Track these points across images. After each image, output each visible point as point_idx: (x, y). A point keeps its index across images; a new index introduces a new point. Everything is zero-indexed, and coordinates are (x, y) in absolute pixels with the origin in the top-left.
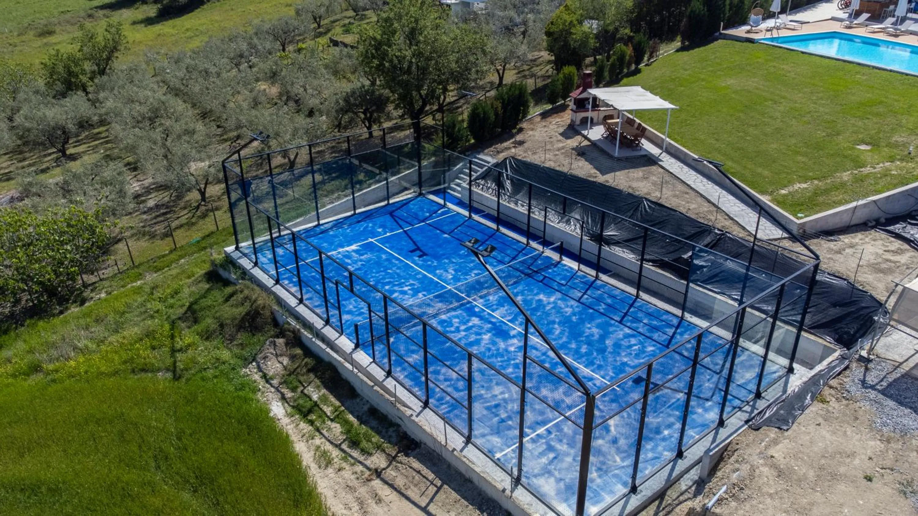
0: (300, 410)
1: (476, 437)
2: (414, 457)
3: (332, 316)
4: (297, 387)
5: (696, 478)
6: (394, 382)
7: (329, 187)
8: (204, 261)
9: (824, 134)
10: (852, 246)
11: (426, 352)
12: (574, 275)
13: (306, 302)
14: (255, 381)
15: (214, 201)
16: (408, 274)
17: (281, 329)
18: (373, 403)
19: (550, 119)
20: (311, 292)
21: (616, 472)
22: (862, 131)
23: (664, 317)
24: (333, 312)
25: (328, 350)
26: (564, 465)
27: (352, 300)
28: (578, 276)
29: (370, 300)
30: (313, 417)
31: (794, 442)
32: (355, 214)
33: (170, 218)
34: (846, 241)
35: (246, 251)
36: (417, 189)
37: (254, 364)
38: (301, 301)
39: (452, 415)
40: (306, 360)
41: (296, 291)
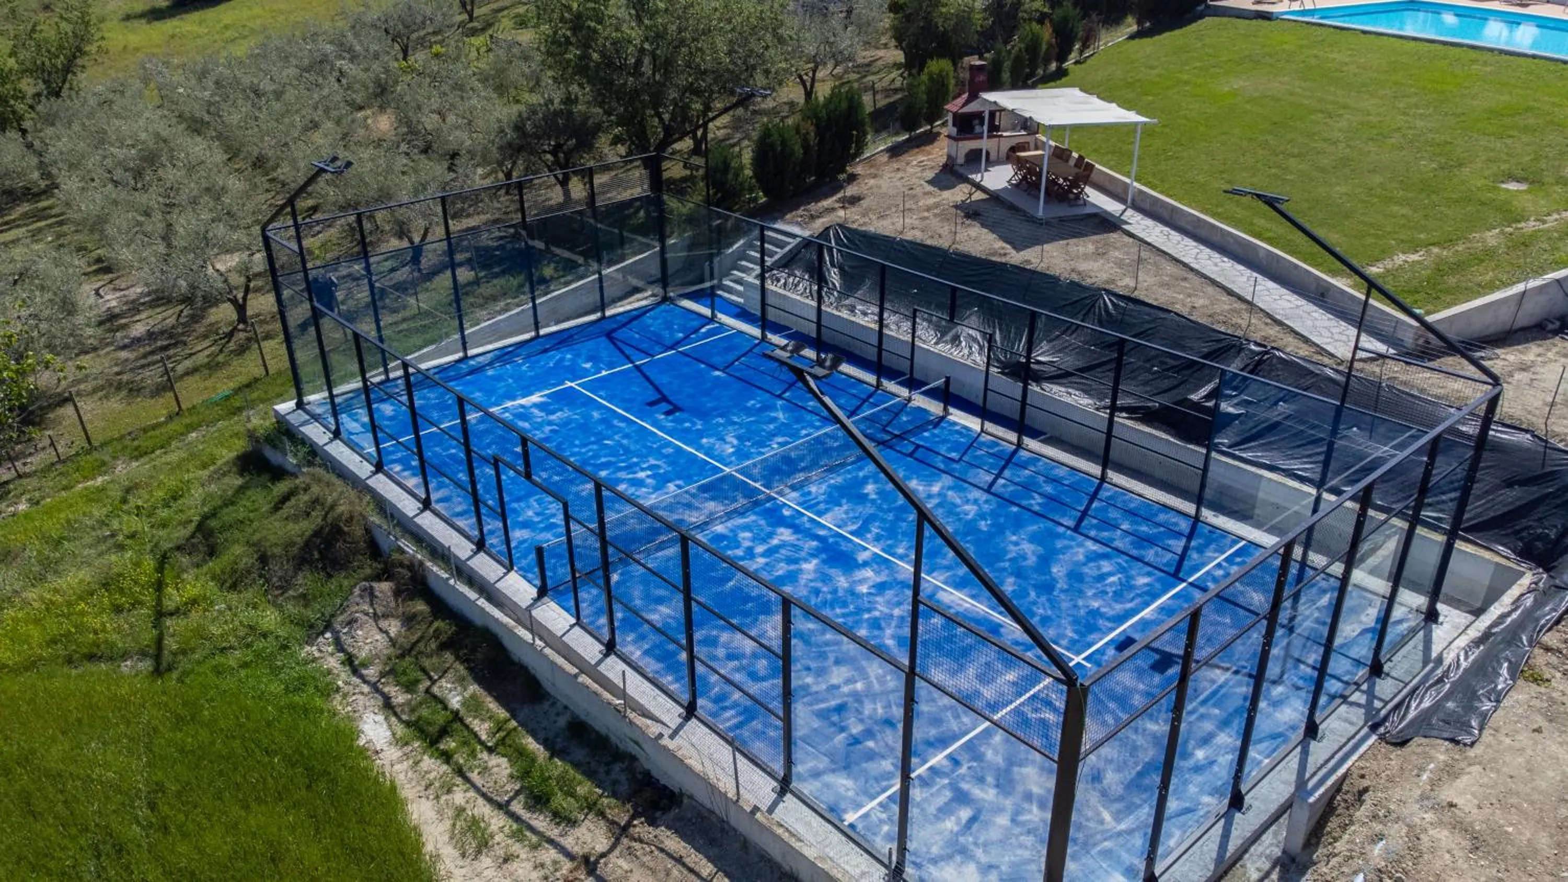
0: (422, 731)
1: (801, 778)
2: (668, 827)
3: (492, 532)
4: (417, 681)
5: (1277, 852)
6: (622, 666)
7: (486, 289)
8: (237, 435)
9: (1434, 165)
10: (1524, 368)
11: (688, 600)
12: (974, 442)
13: (438, 507)
14: (329, 672)
15: (262, 322)
16: (645, 447)
17: (386, 563)
18: (578, 712)
19: (906, 157)
20: (447, 486)
21: (1107, 844)
22: (1505, 158)
23: (1162, 517)
24: (492, 524)
25: (482, 602)
26: (994, 834)
27: (532, 501)
28: (983, 443)
29: (570, 498)
30: (450, 744)
31: (1492, 769)
32: (538, 336)
33: (175, 355)
34: (1511, 358)
35: (319, 411)
36: (658, 290)
37: (328, 635)
38: (426, 504)
39: (745, 733)
40: (436, 624)
41: (417, 486)
